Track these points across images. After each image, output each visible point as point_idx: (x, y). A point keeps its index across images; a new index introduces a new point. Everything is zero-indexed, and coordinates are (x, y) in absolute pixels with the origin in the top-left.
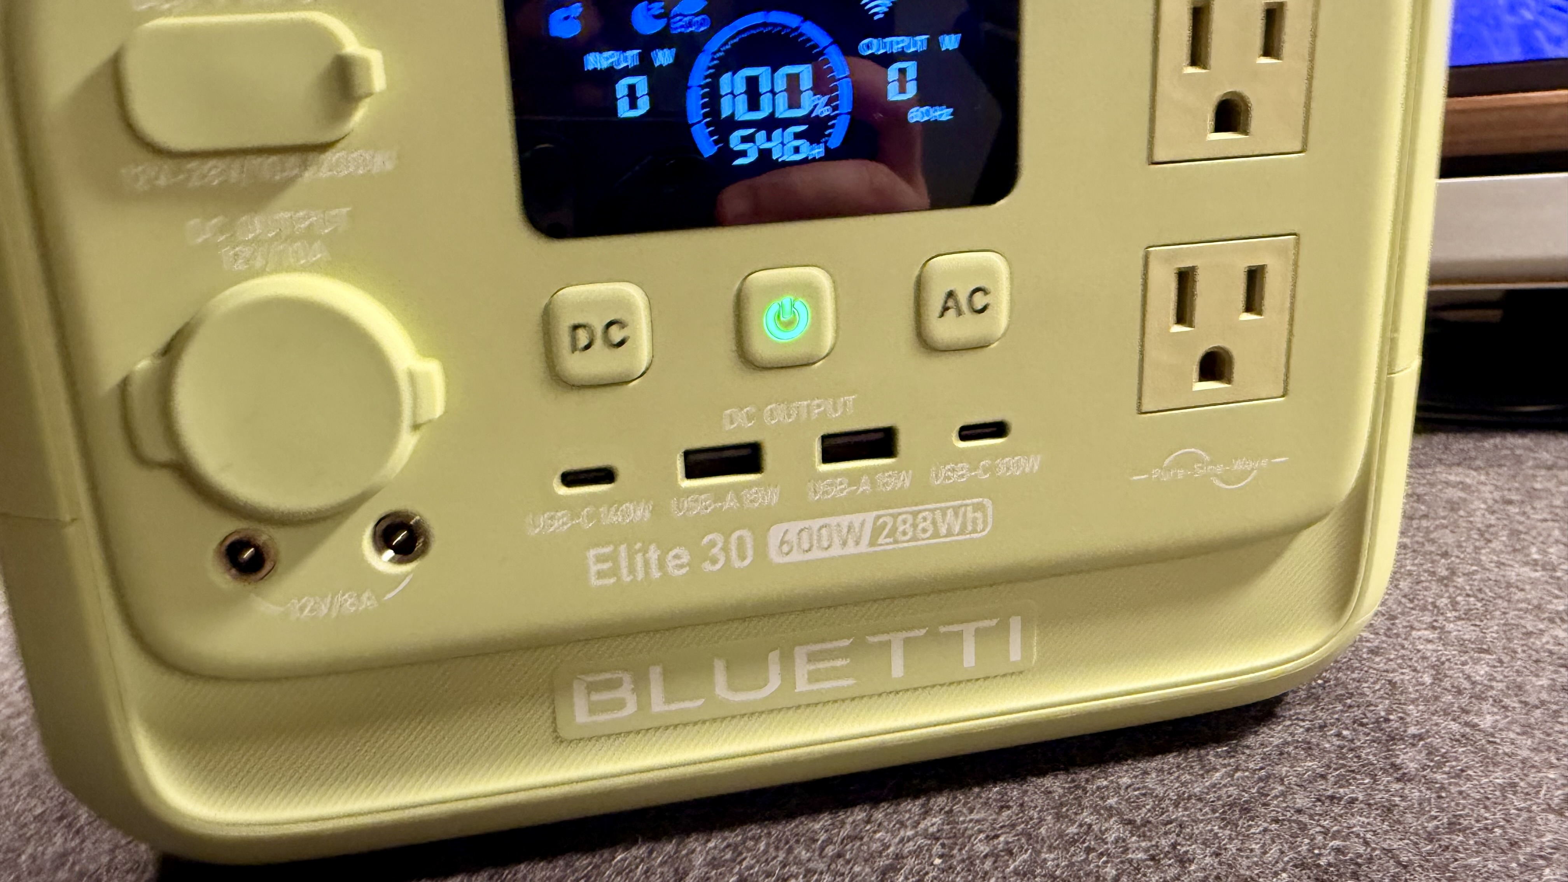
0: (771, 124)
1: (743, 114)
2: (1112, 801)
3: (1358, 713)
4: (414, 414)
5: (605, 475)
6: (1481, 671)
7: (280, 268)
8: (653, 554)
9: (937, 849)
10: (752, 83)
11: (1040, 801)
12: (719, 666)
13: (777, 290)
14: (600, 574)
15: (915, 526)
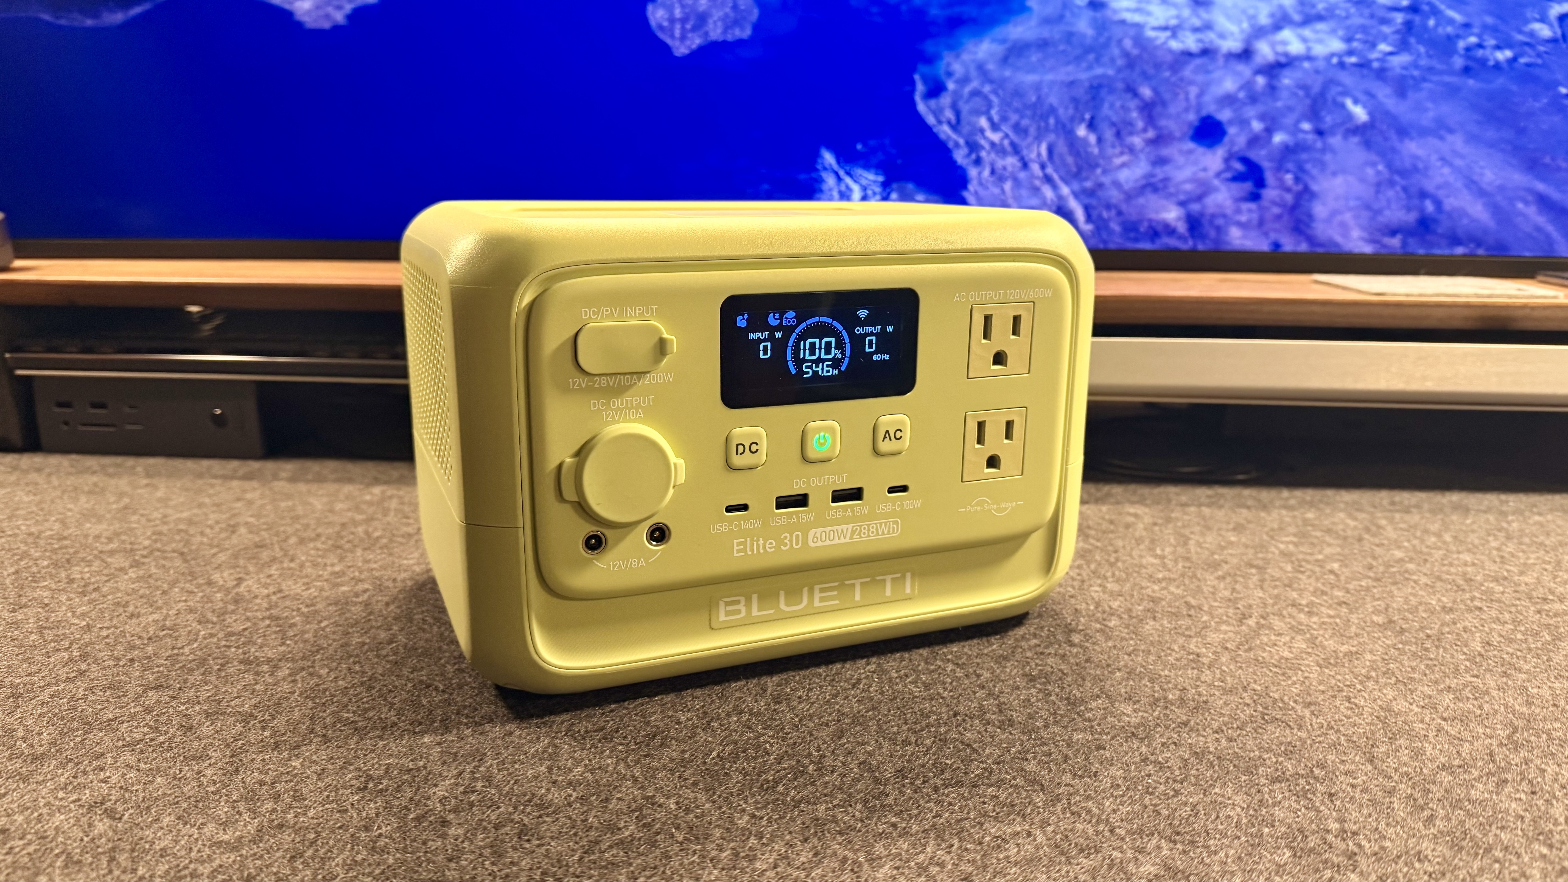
0: (820, 361)
1: (808, 357)
2: (950, 657)
3: (1059, 622)
4: (675, 482)
5: (745, 507)
6: (1115, 604)
7: (625, 421)
8: (761, 542)
9: (875, 676)
10: (812, 345)
11: (917, 657)
12: (782, 593)
13: (819, 430)
14: (739, 551)
15: (869, 530)
